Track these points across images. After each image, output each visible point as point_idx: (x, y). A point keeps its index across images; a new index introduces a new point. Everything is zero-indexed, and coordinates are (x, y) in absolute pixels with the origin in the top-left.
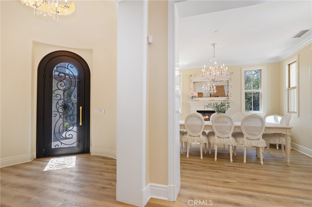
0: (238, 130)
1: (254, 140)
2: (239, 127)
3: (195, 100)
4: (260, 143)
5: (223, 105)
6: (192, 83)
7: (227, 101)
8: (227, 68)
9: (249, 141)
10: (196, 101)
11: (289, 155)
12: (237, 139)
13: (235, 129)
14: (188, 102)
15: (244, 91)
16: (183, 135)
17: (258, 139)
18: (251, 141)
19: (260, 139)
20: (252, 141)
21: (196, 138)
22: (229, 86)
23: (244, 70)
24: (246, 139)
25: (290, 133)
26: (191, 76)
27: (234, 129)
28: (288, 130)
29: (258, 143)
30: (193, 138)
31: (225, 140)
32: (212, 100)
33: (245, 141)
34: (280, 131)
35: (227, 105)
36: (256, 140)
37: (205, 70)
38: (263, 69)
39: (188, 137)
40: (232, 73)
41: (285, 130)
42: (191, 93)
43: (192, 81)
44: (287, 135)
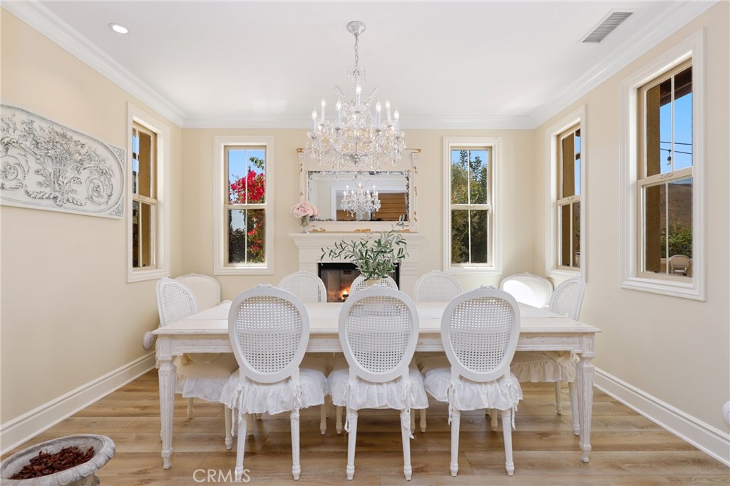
0: (430, 347)
1: (485, 383)
2: (436, 335)
3: (311, 229)
4: (505, 396)
5: (382, 248)
6: (304, 175)
7: (396, 234)
8: (397, 115)
9: (469, 390)
10: (315, 231)
11: (589, 424)
12: (427, 379)
13: (421, 344)
14: (290, 235)
15: (449, 207)
16: (232, 373)
17: (498, 380)
18: (475, 388)
19: (502, 377)
20: (478, 386)
21: (273, 389)
22: (410, 189)
23: (451, 145)
24: (459, 381)
25: (592, 350)
26: (300, 150)
27: (419, 344)
28: (586, 340)
29: (498, 397)
30: (263, 388)
31: (385, 390)
32: (363, 231)
33: (454, 391)
34: (562, 343)
35: (396, 249)
36: (493, 382)
37: (326, 119)
38: (495, 145)
39: (239, 389)
40: (419, 150)
41: (577, 339)
42: (298, 205)
43: (303, 167)
44: (584, 356)
